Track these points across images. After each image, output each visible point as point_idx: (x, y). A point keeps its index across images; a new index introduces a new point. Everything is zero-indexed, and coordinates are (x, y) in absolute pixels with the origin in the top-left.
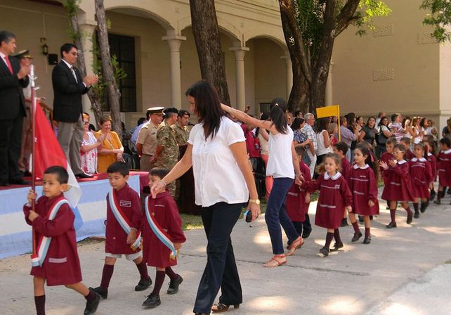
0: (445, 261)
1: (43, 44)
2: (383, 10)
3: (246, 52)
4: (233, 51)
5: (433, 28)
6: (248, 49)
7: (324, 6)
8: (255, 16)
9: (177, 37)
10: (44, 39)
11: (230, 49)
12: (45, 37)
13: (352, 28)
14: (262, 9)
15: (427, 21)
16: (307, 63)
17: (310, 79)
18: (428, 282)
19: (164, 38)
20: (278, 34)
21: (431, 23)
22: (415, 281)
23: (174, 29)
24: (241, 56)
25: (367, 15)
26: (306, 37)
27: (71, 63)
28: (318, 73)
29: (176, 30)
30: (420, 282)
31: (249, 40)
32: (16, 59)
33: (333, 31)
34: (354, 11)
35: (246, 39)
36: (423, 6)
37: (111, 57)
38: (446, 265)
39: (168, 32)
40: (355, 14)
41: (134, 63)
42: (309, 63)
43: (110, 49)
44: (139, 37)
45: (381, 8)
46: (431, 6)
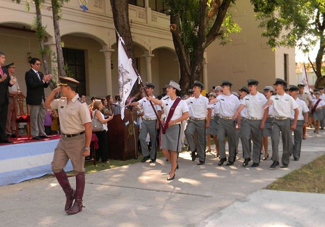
0: (262, 188)
1: (29, 56)
2: (237, 28)
3: (152, 57)
4: (144, 57)
5: (267, 39)
6: (153, 55)
7: (198, 28)
8: (157, 35)
9: (109, 50)
10: (30, 53)
11: (142, 56)
12: (30, 52)
13: (217, 41)
14: (162, 31)
15: (264, 35)
16: (188, 64)
17: (190, 74)
18: (248, 201)
19: (101, 51)
20: (171, 45)
21: (267, 36)
22: (240, 200)
23: (107, 45)
24: (149, 60)
25: (227, 32)
26: (186, 47)
27: (36, 70)
28: (194, 70)
29: (108, 45)
30: (243, 202)
31: (154, 50)
32: (5, 68)
33: (204, 44)
34: (218, 30)
35: (152, 49)
36: (260, 25)
37: (65, 64)
38: (262, 190)
39: (104, 47)
40: (219, 32)
41: (84, 66)
42: (189, 63)
43: (64, 60)
44: (87, 50)
45: (236, 28)
46: (266, 25)
